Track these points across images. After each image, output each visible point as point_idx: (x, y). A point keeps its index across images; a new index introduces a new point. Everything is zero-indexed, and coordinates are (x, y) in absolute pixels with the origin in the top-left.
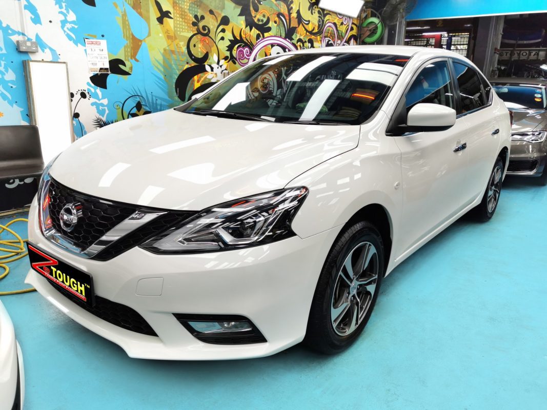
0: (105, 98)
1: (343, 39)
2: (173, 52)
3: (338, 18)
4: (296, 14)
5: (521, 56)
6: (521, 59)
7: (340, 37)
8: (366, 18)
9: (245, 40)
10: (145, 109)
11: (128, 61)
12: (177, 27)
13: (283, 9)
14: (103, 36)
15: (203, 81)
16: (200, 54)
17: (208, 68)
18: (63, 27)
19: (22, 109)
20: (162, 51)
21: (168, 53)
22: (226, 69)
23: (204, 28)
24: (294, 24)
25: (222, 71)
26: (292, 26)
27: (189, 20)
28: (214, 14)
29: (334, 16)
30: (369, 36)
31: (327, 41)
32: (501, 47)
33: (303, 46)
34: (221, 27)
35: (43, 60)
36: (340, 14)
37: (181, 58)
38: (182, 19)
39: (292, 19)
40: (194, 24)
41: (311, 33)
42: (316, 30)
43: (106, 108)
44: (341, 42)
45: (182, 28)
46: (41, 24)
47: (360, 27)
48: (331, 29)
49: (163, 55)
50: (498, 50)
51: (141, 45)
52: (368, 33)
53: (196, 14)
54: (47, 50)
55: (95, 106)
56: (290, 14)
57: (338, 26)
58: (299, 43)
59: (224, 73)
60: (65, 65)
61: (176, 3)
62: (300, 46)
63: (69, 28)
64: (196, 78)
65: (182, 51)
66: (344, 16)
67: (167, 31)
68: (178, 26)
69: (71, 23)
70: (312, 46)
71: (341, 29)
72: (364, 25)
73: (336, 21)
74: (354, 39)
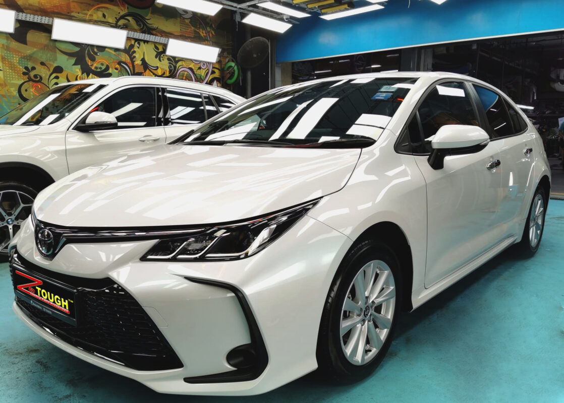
1: (203, 81)
2: (4, 96)
3: (193, 64)
4: (141, 62)
7: (199, 80)
8: (228, 62)
13: (125, 58)
16: (32, 97)
23: (36, 76)
24: (139, 69)
26: (136, 71)
27: (20, 70)
28: (46, 65)
29: (189, 62)
30: (230, 78)
34: (54, 75)
36: (196, 61)
37: (12, 100)
38: (12, 70)
39: (136, 66)
40: (24, 74)
41: (161, 76)
42: (168, 74)
45: (12, 77)
47: (222, 70)
48: (186, 73)
52: (228, 76)
53: (26, 66)
56: (133, 62)
57: (195, 70)
61: (5, 59)
65: (12, 95)
66: (200, 62)
68: (8, 76)
71: (198, 72)
72: (226, 69)
73: (191, 66)
74: (217, 81)
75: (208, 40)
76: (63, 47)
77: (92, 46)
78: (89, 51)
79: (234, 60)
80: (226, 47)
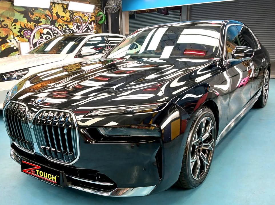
3: (82, 14)
4: (56, 14)
7: (84, 22)
8: (99, 12)
9: (28, 27)
13: (48, 13)
15: (6, 47)
16: (3, 35)
17: (8, 41)
22: (18, 41)
23: (5, 25)
24: (55, 18)
28: (9, 19)
29: (79, 13)
31: (76, 24)
33: (62, 27)
34: (14, 24)
36: (82, 12)
39: (53, 17)
41: (66, 21)
42: (69, 20)
44: (86, 24)
47: (96, 17)
48: (78, 19)
52: (100, 19)
56: (52, 14)
57: (82, 17)
58: (59, 26)
59: (18, 43)
62: (60, 28)
64: (2, 45)
66: (85, 12)
70: (68, 27)
71: (84, 18)
72: (98, 16)
73: (81, 15)
74: (93, 22)
75: (88, 1)
76: (17, 9)
77: (32, 8)
78: (30, 10)
79: (101, 10)
80: (97, 4)
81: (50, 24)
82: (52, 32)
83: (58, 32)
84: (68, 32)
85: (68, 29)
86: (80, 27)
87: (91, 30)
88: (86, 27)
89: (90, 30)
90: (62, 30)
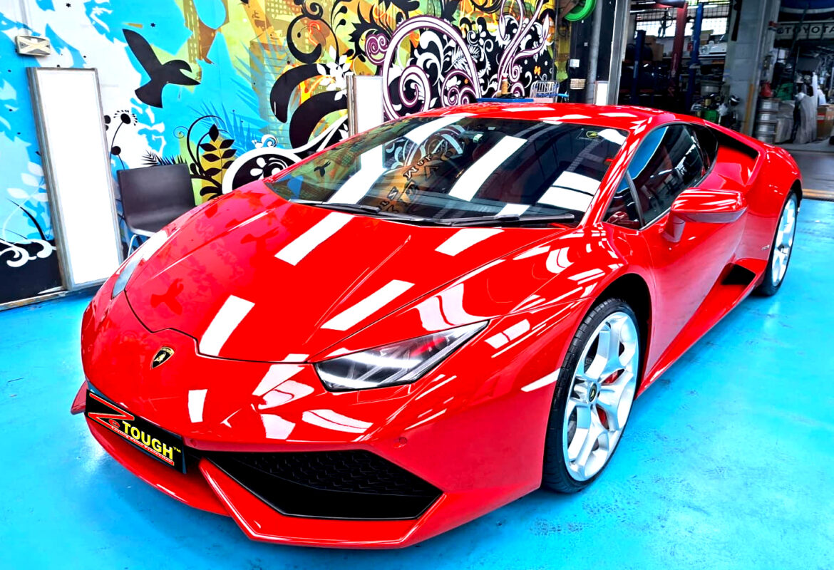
0: (160, 122)
1: (533, 16)
2: (265, 46)
5: (811, 33)
6: (810, 37)
7: (528, 14)
9: (378, 23)
10: (223, 137)
11: (195, 62)
12: (271, 8)
14: (153, 25)
15: (313, 90)
16: (307, 47)
17: (321, 69)
18: (88, 13)
19: (29, 144)
20: (248, 46)
21: (257, 49)
22: (350, 70)
23: (313, 6)
25: (344, 73)
30: (573, 11)
31: (507, 20)
32: (780, 19)
33: (471, 29)
34: (340, 5)
35: (58, 66)
37: (278, 55)
40: (298, 1)
41: (482, 8)
42: (491, 5)
43: (162, 137)
44: (530, 20)
45: (279, 9)
46: (54, 10)
49: (251, 52)
50: (775, 25)
51: (214, 37)
52: (572, 6)
54: (65, 51)
55: (144, 136)
58: (463, 25)
59: (347, 77)
60: (93, 72)
62: (465, 29)
63: (99, 14)
64: (302, 85)
65: (278, 44)
67: (256, 13)
68: (273, 5)
69: (100, 6)
70: (484, 29)
74: (549, 16)
81: (439, 13)
82: (444, 43)
83: (458, 45)
84: (482, 46)
85: (483, 34)
86: (514, 31)
87: (541, 41)
88: (530, 32)
89: (539, 44)
90: (469, 40)
